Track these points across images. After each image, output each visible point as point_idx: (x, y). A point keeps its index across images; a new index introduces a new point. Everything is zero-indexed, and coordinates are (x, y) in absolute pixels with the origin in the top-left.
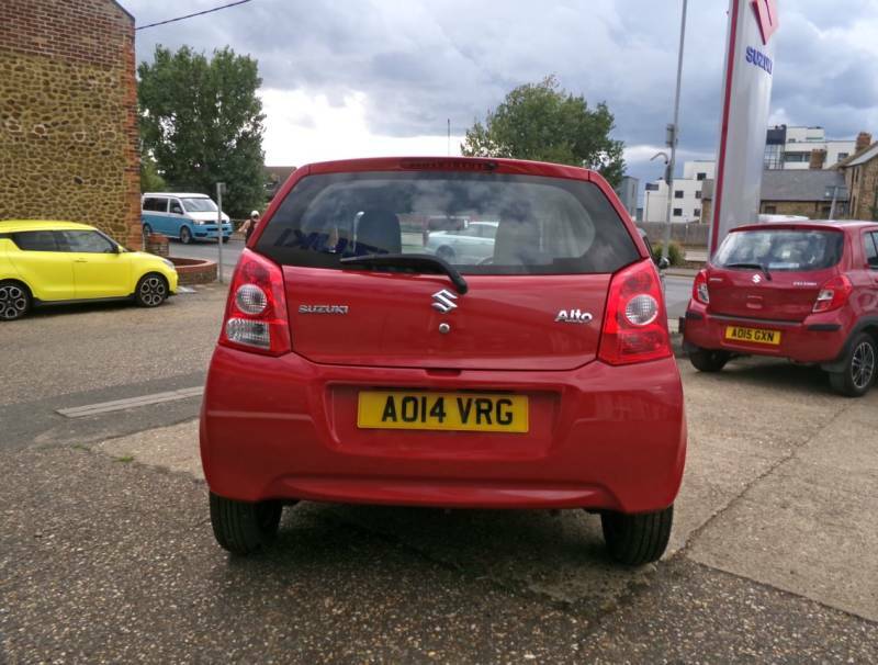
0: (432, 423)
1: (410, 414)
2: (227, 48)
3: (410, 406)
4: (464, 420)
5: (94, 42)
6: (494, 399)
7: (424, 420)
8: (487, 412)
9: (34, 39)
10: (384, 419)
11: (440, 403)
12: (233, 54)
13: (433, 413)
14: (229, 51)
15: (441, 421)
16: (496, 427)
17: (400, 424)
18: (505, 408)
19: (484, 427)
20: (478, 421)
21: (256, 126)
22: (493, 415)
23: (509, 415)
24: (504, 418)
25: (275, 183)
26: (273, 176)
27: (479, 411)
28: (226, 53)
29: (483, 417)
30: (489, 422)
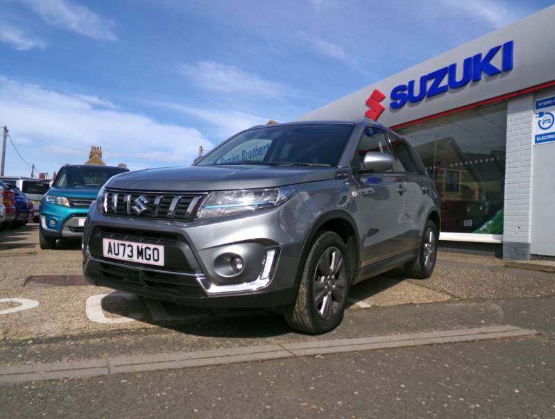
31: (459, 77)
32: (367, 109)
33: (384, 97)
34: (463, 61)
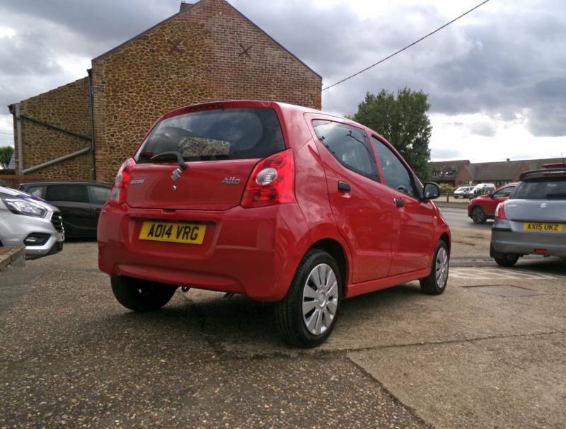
0: (165, 238)
1: (158, 234)
2: (406, 89)
3: (159, 229)
4: (178, 237)
5: (300, 93)
6: (192, 226)
7: (162, 236)
8: (187, 233)
9: (270, 96)
10: (148, 236)
11: (170, 229)
12: (410, 90)
13: (167, 234)
14: (407, 90)
15: (168, 237)
16: (189, 241)
17: (154, 238)
18: (196, 231)
19: (185, 241)
20: (183, 238)
21: (425, 135)
22: (189, 235)
23: (196, 235)
24: (194, 236)
25: (454, 171)
26: (453, 167)
27: (185, 233)
28: (405, 91)
29: (185, 235)
30: (187, 238)
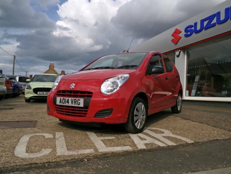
31: (222, 17)
32: (173, 38)
33: (181, 32)
34: (224, 10)
